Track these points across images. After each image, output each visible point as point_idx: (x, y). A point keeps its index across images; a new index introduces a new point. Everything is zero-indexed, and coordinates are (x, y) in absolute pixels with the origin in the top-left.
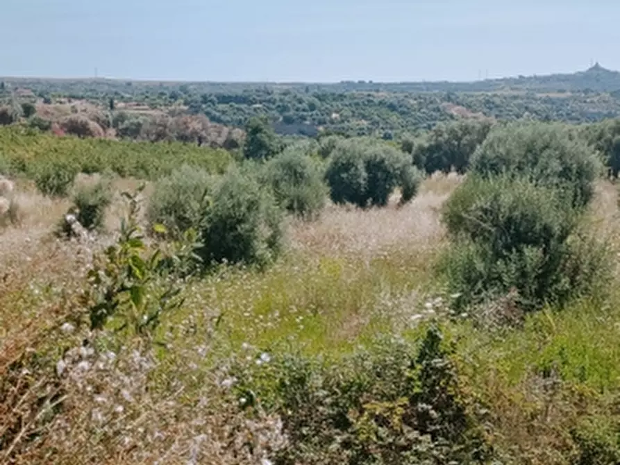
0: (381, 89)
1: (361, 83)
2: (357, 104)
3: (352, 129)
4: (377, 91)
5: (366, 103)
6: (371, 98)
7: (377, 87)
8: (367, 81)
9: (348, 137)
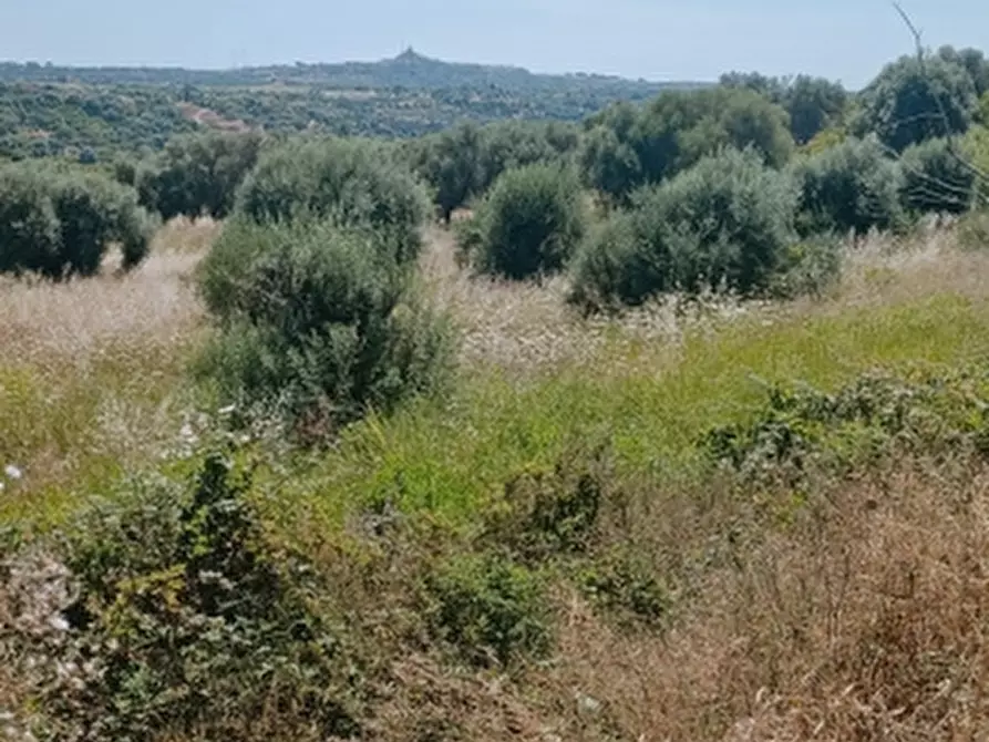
0: (69, 77)
1: (32, 67)
2: (27, 103)
3: (20, 145)
4: (63, 80)
5: (42, 99)
6: (50, 92)
7: (62, 74)
8: (42, 64)
9: (16, 159)
